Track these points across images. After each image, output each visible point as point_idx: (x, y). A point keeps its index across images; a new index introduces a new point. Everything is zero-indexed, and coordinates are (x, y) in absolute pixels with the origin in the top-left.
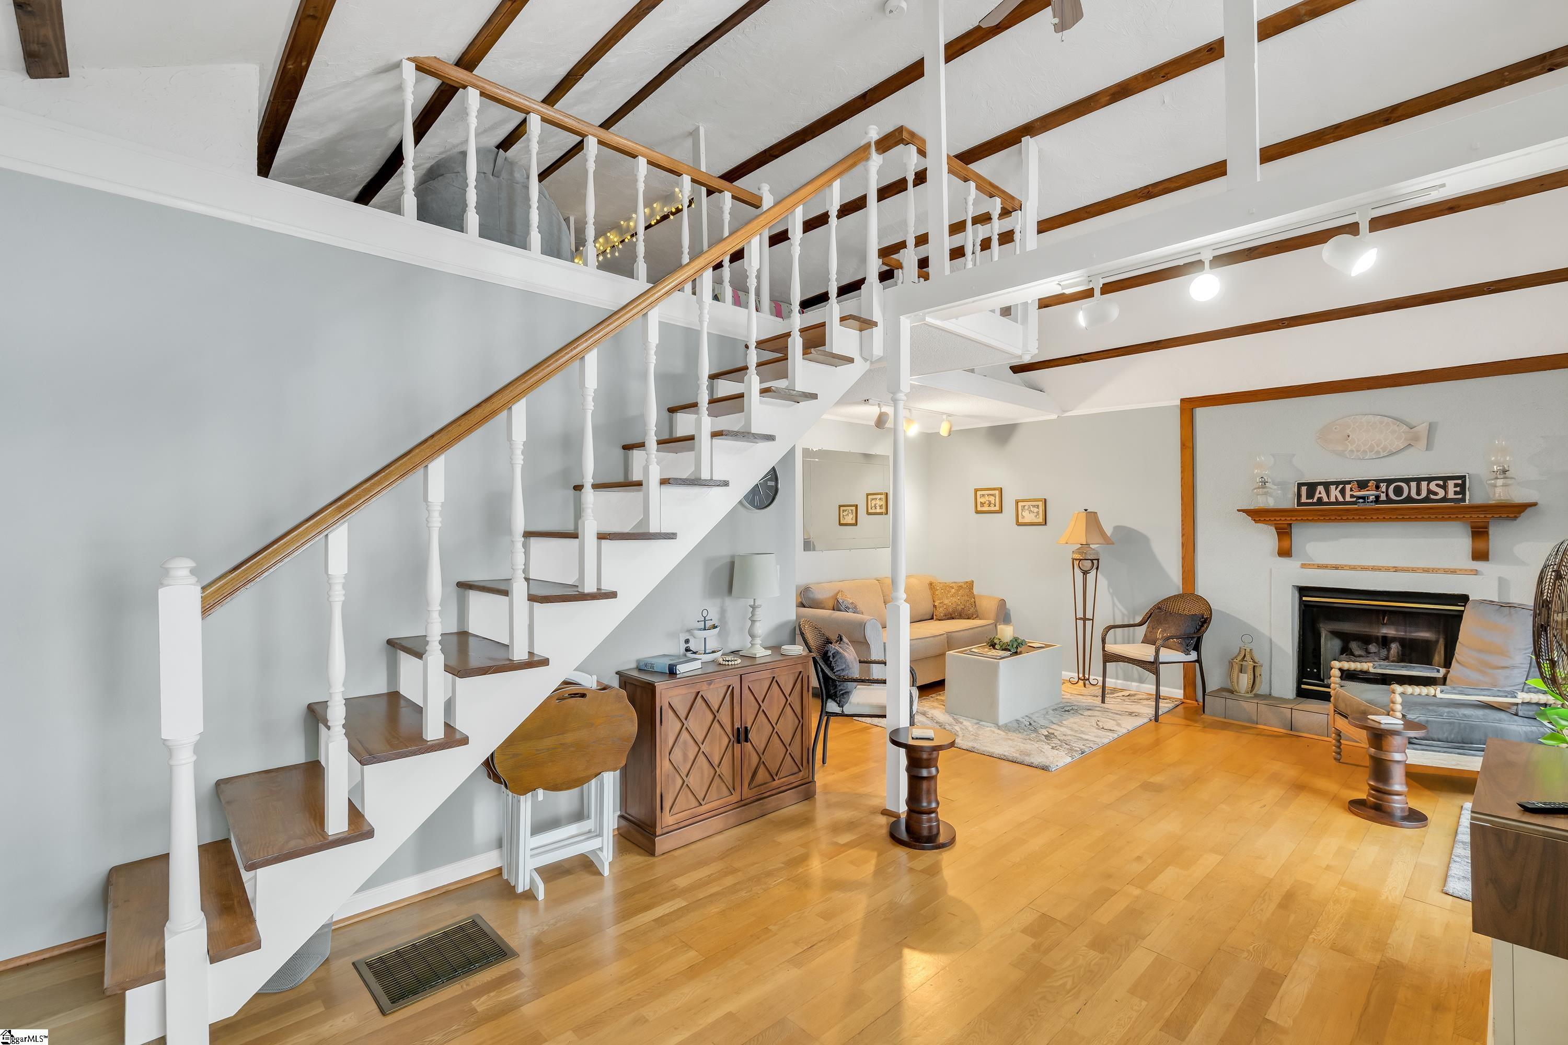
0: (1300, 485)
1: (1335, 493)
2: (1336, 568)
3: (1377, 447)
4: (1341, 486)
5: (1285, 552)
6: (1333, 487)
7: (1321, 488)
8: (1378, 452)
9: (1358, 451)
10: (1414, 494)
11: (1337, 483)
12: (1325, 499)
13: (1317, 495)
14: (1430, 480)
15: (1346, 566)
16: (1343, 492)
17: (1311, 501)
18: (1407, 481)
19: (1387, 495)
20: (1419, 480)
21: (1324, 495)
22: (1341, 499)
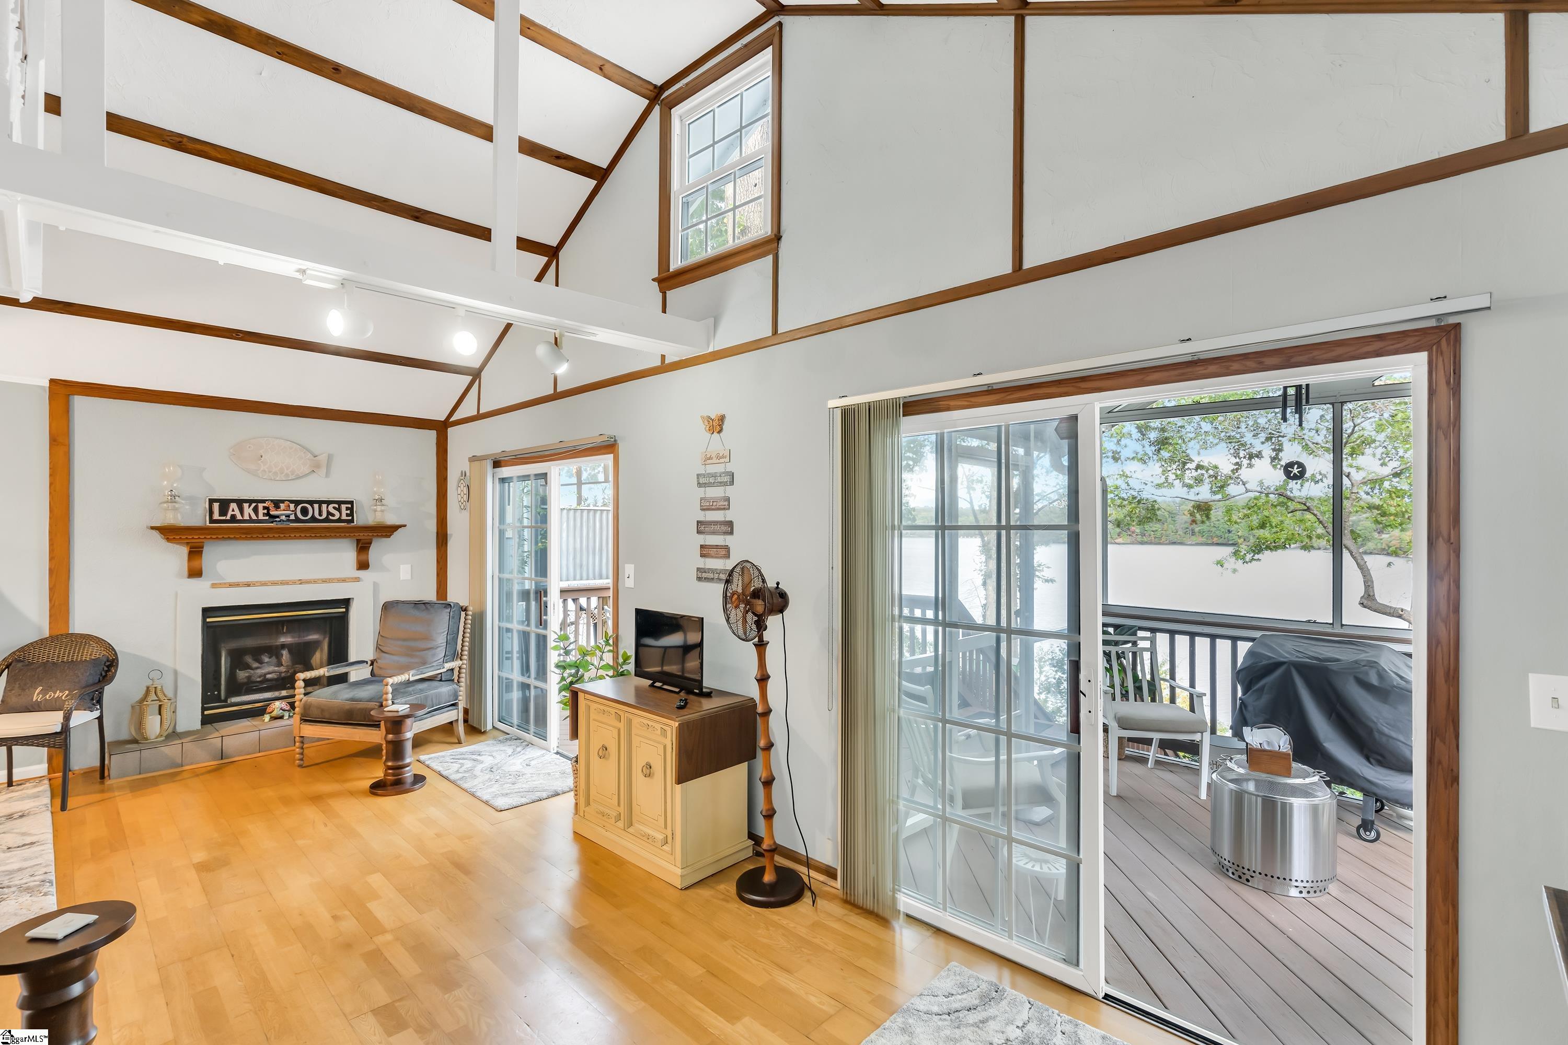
0: (212, 501)
1: (248, 510)
2: (248, 585)
3: (287, 470)
4: (254, 505)
5: (195, 573)
6: (246, 505)
7: (233, 506)
8: (287, 475)
9: (270, 472)
10: (317, 515)
11: (250, 502)
12: (239, 517)
13: (230, 513)
14: (328, 503)
15: (257, 582)
16: (256, 510)
17: (224, 518)
18: (311, 503)
19: (296, 514)
20: (320, 503)
21: (237, 512)
22: (254, 517)
